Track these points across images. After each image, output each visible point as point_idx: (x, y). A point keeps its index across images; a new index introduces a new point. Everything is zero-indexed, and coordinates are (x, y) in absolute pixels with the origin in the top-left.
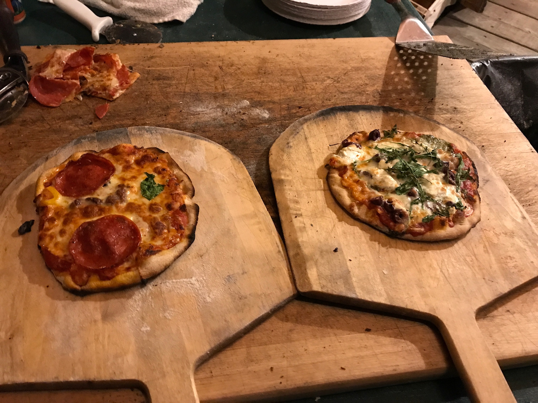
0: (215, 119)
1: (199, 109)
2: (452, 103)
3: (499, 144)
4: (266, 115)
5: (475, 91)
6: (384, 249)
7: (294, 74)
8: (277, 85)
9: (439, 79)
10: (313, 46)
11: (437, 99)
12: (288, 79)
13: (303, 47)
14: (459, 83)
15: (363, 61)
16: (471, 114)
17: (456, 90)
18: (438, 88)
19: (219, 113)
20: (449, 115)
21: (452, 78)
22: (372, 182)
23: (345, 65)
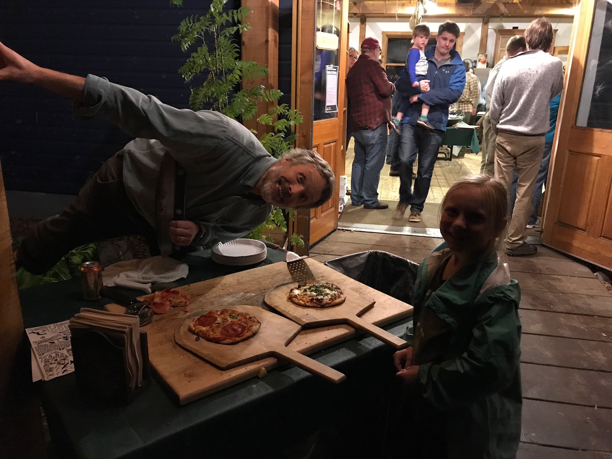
0: (234, 300)
1: (225, 300)
2: (320, 275)
3: (343, 282)
4: (253, 294)
5: (326, 270)
6: (321, 311)
7: (254, 281)
8: (250, 285)
9: (311, 269)
10: (254, 271)
11: (314, 275)
12: (253, 282)
13: (250, 272)
14: (319, 269)
15: (278, 271)
16: (329, 276)
17: (319, 271)
18: (312, 272)
19: (234, 299)
20: (321, 279)
21: (316, 268)
22: (308, 296)
23: (272, 274)
